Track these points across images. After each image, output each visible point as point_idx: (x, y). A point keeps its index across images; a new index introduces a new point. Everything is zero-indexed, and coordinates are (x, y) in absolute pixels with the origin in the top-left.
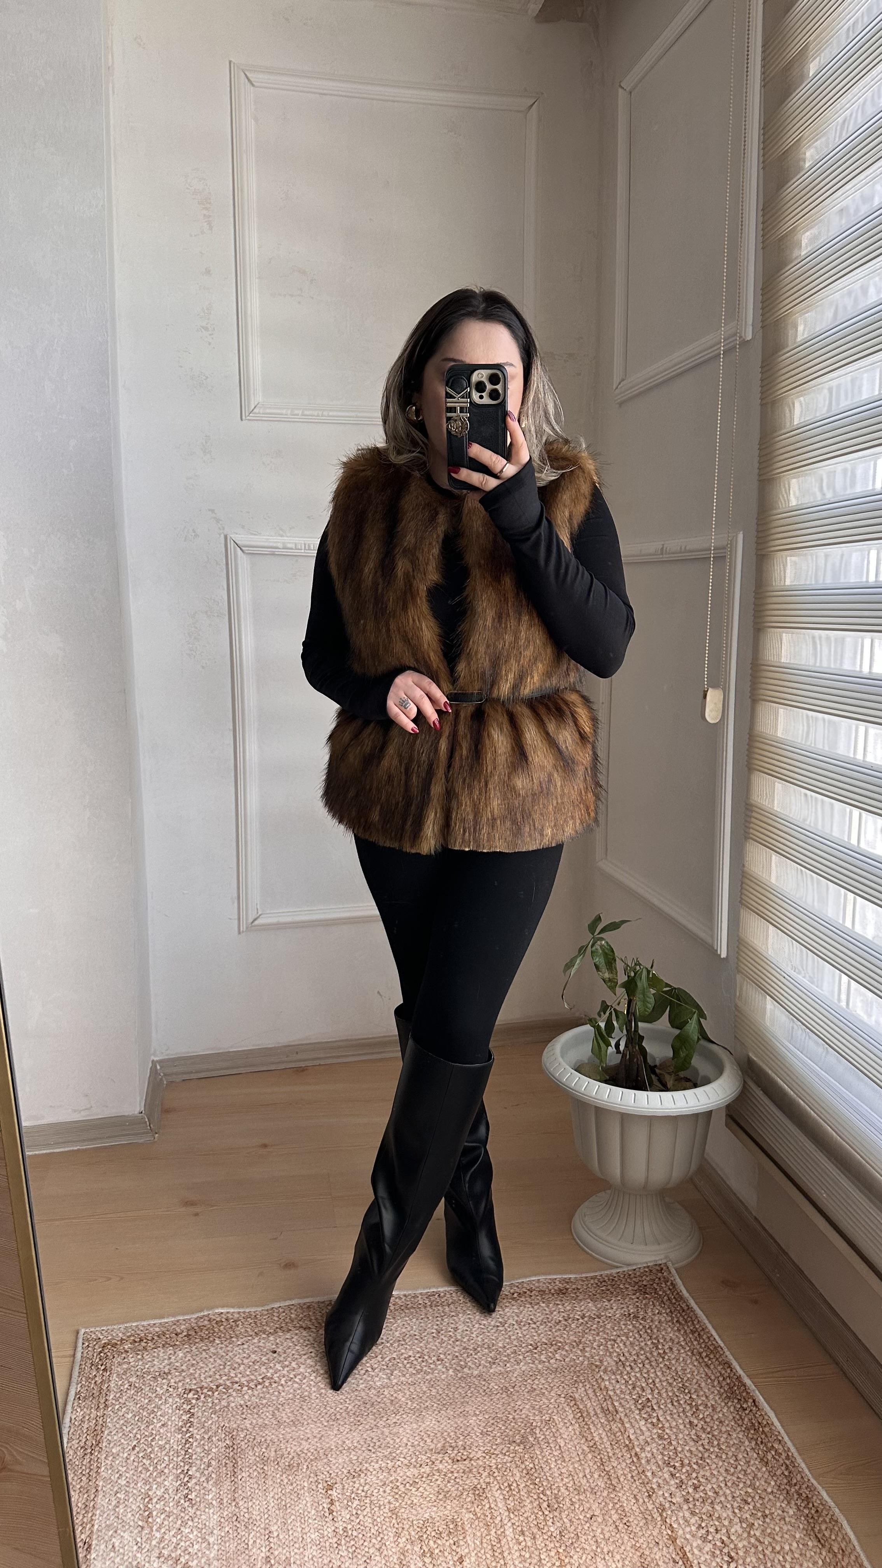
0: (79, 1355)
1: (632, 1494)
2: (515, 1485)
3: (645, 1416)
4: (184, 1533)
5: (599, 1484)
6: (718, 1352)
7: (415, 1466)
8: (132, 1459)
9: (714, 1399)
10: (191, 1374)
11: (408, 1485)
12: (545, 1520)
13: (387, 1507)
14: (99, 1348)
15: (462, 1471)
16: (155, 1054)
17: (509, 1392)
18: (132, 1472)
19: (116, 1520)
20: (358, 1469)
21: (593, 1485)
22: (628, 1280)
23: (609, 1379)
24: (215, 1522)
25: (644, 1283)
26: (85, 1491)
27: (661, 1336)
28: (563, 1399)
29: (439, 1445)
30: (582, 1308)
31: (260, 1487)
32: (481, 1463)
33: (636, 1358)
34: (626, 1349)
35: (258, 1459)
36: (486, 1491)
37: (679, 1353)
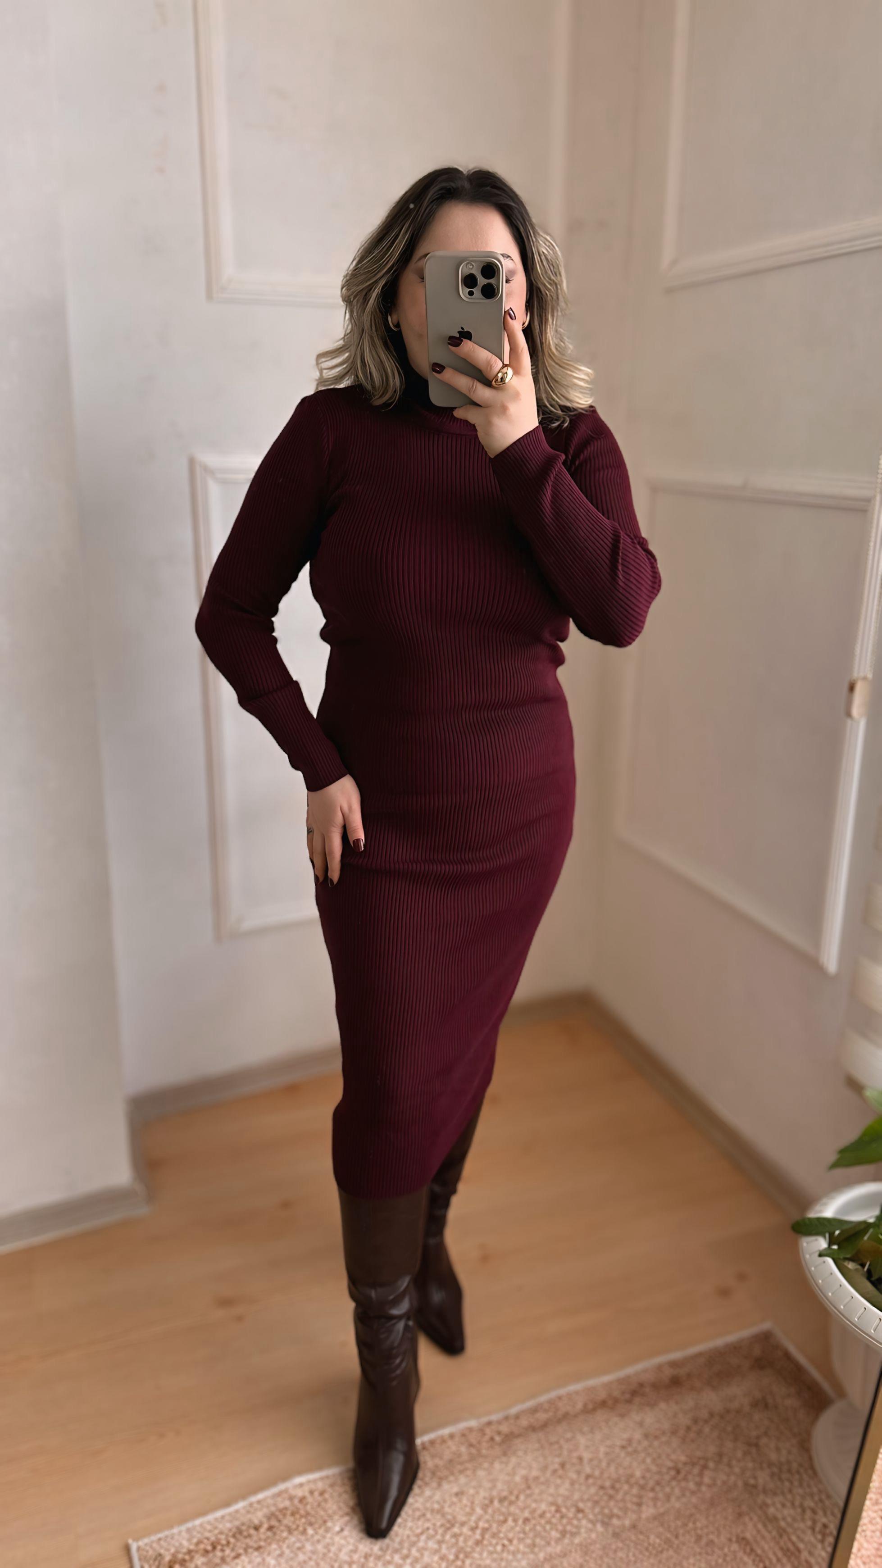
23: (774, 1504)
25: (757, 1356)
28: (736, 1545)
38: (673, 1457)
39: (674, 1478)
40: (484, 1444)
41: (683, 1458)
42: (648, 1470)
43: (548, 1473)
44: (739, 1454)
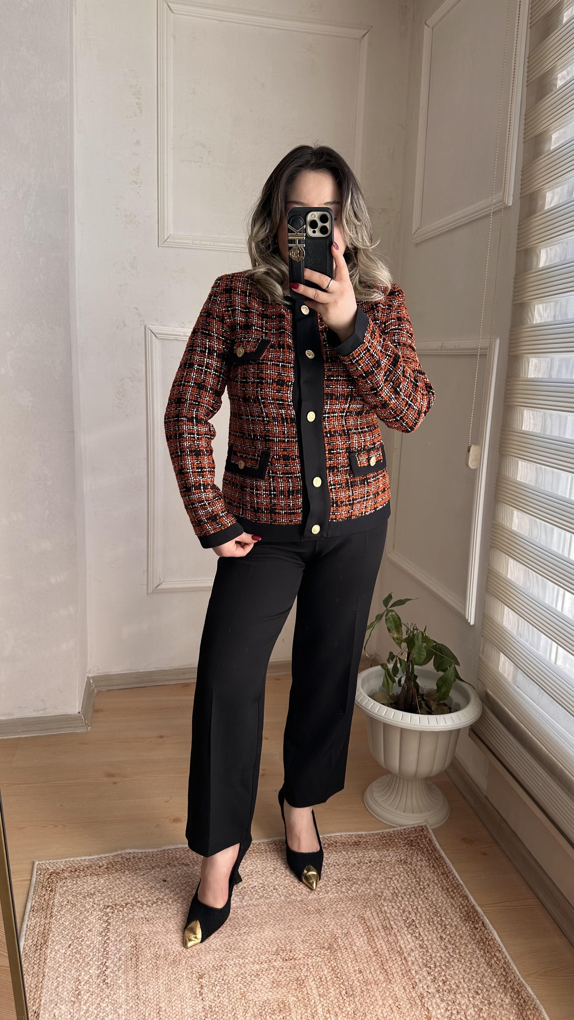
0: (34, 880)
1: (402, 986)
2: (324, 977)
3: (410, 931)
4: (102, 1007)
5: (380, 978)
6: (459, 888)
7: (257, 963)
8: (68, 954)
9: (457, 921)
10: (109, 895)
11: (253, 976)
12: (343, 1003)
13: (239, 991)
14: (48, 875)
15: (289, 967)
16: (89, 673)
17: (321, 913)
18: (68, 963)
19: (56, 996)
20: (220, 964)
21: (376, 979)
22: (401, 836)
23: (387, 906)
24: (123, 999)
25: (411, 838)
26: (36, 975)
27: (422, 876)
28: (356, 919)
29: (274, 949)
30: (370, 856)
31: (154, 976)
32: (302, 962)
33: (405, 891)
34: (399, 885)
35: (153, 956)
36: (305, 981)
37: (434, 889)
44: (378, 881)
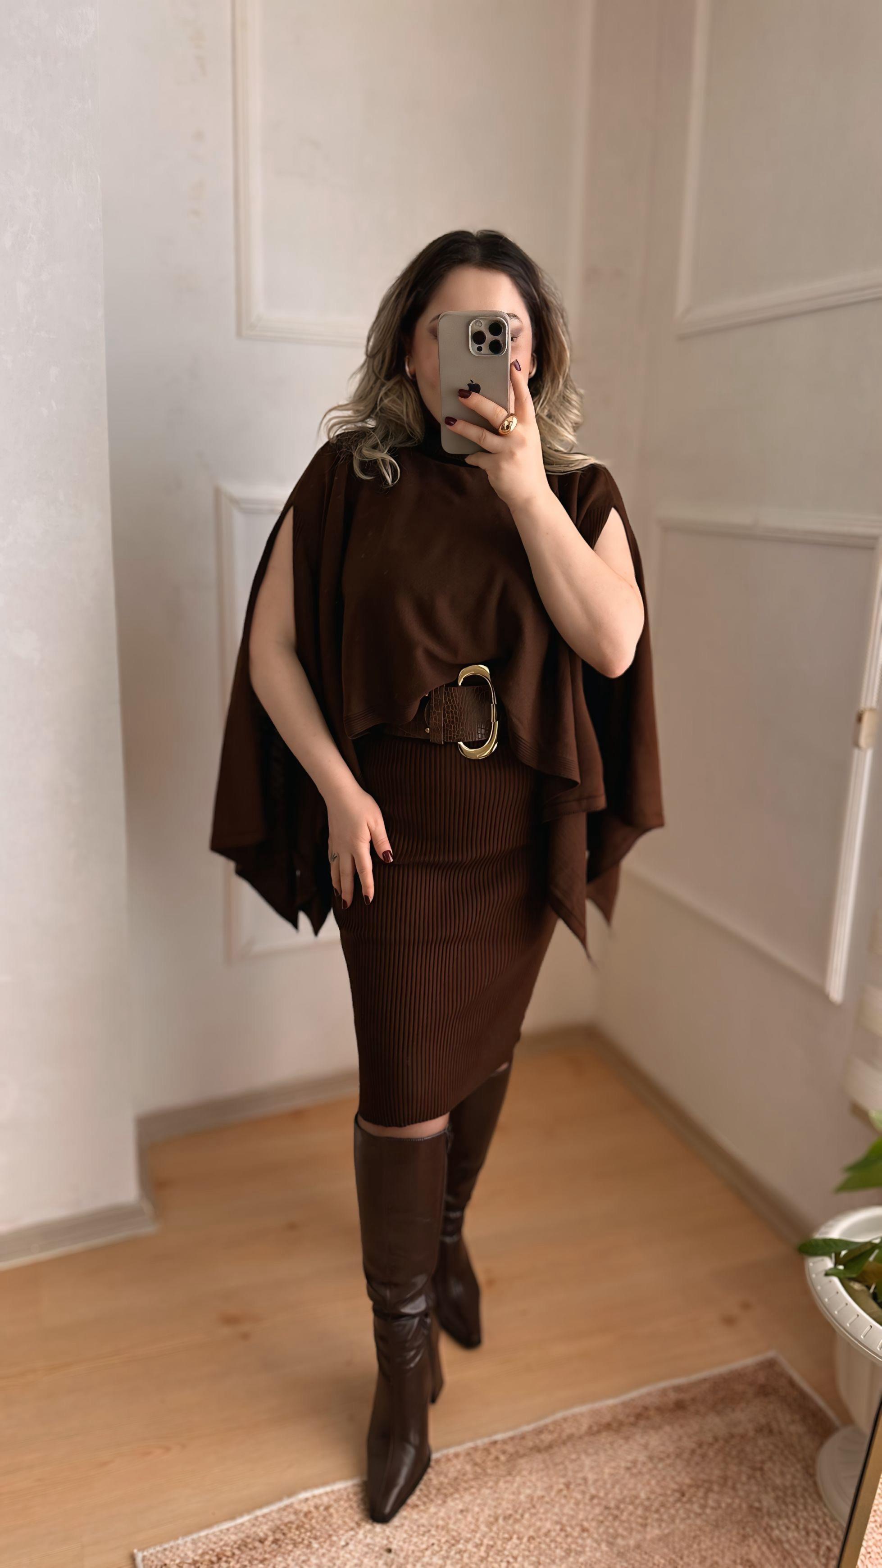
38: (678, 1479)
39: (679, 1500)
40: (489, 1464)
41: (688, 1481)
42: (653, 1492)
43: (553, 1494)
44: (744, 1478)
